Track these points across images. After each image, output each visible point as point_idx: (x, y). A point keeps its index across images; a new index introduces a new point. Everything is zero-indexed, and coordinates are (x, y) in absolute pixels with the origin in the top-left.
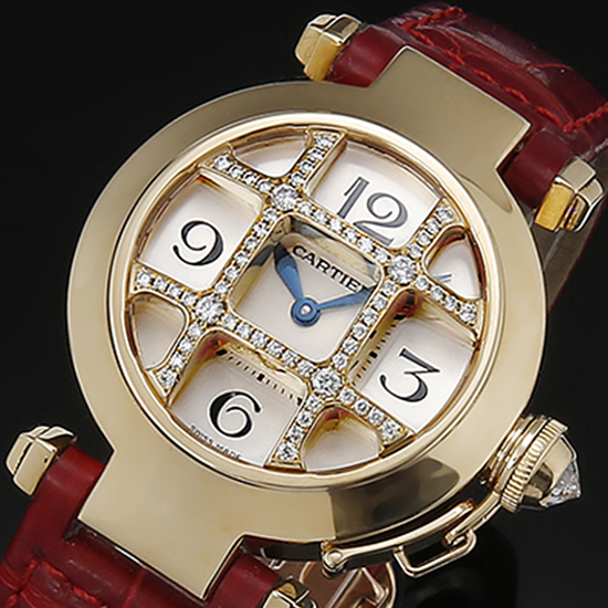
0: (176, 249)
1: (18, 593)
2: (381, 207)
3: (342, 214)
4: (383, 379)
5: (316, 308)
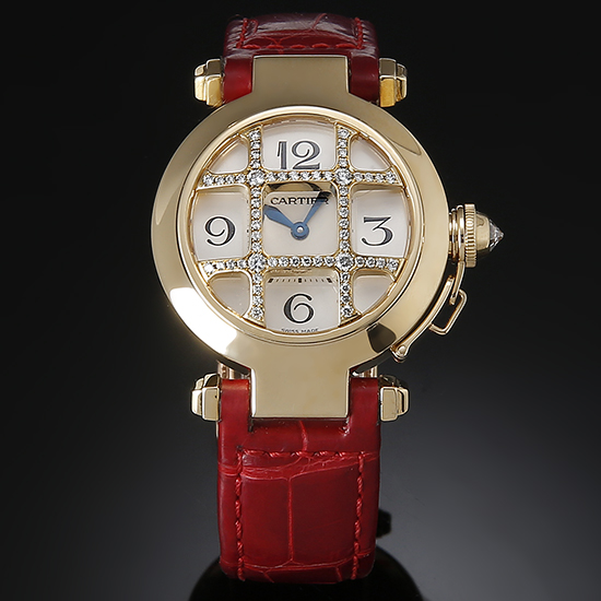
0: (209, 241)
1: (238, 477)
2: (301, 150)
3: (284, 166)
4: (364, 240)
5: (304, 224)
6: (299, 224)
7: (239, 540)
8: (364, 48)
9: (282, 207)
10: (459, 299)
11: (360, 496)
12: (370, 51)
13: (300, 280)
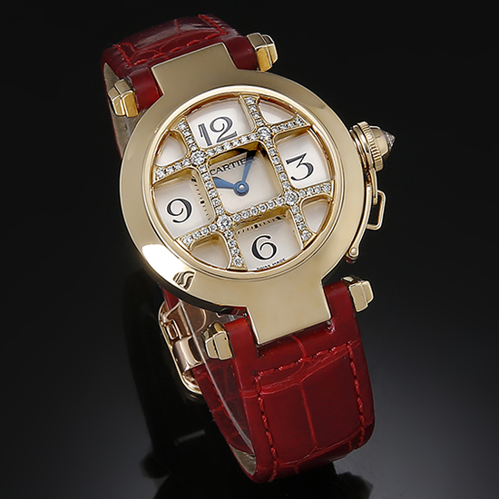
0: (174, 221)
1: (259, 396)
2: (218, 126)
3: (209, 143)
4: (292, 178)
5: (243, 182)
6: (239, 183)
7: (272, 447)
8: (228, 33)
9: (220, 175)
10: (380, 197)
11: (355, 377)
12: (234, 34)
13: (256, 226)
